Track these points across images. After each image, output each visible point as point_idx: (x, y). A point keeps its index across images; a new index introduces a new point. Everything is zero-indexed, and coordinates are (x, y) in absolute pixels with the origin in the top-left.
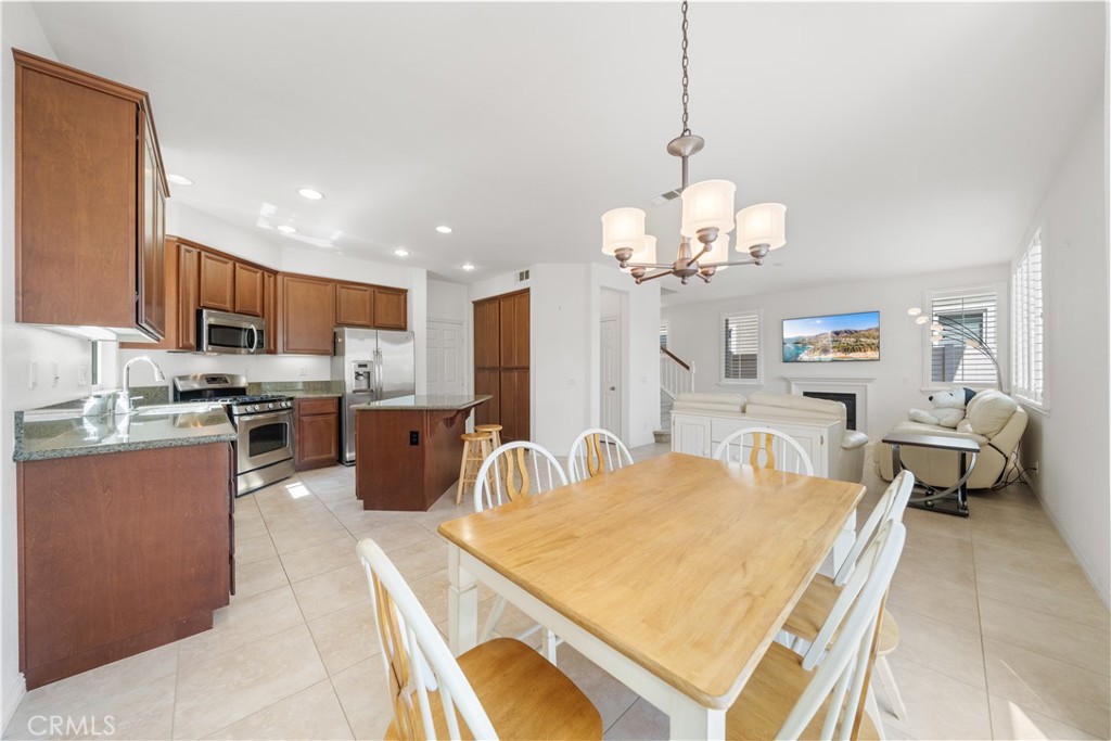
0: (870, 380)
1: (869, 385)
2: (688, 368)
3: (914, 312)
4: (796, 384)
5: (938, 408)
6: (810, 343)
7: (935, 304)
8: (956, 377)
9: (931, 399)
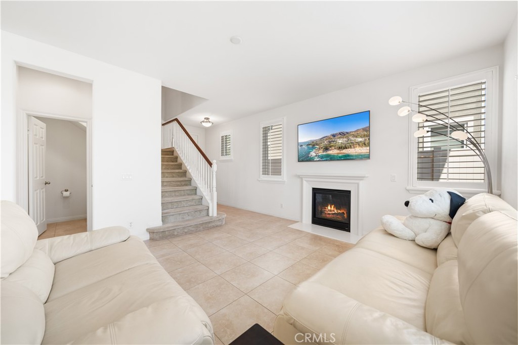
0: (361, 178)
1: (361, 183)
2: (210, 164)
3: (395, 101)
4: (305, 181)
5: (415, 217)
6: (317, 144)
7: (422, 99)
8: (443, 176)
9: (407, 204)
